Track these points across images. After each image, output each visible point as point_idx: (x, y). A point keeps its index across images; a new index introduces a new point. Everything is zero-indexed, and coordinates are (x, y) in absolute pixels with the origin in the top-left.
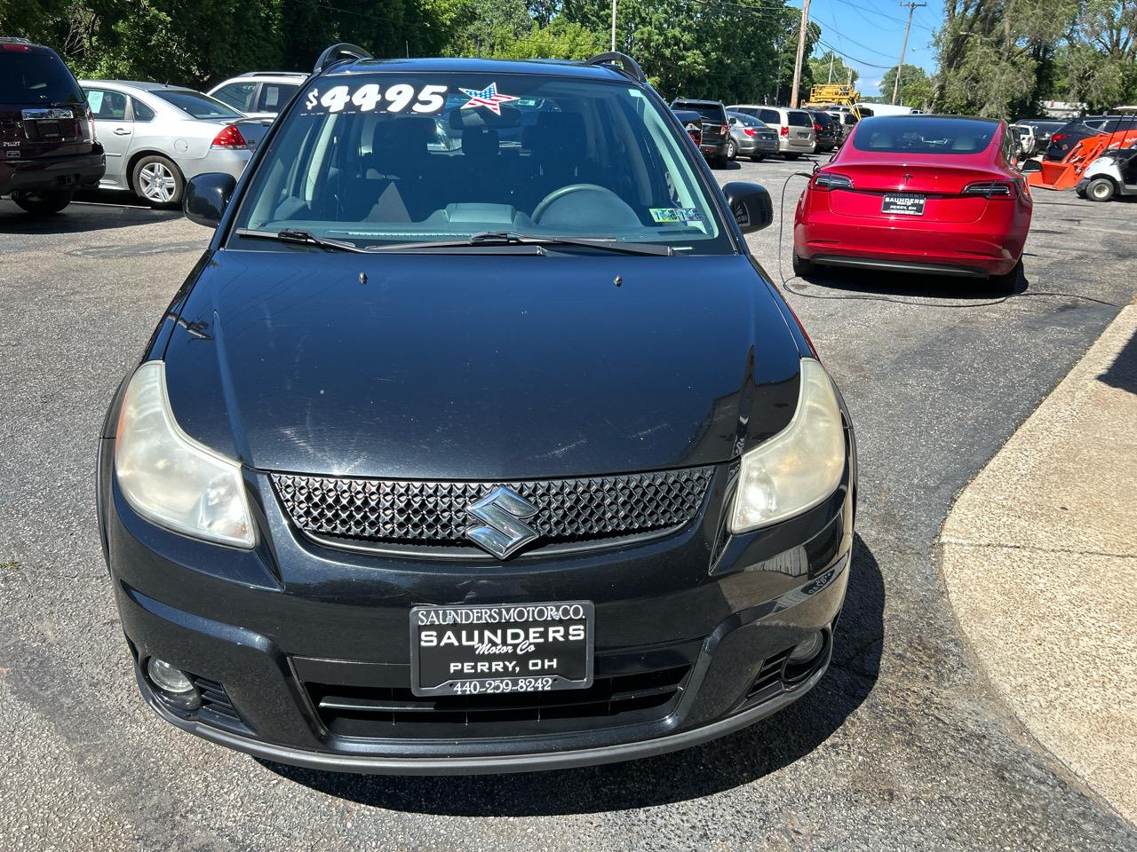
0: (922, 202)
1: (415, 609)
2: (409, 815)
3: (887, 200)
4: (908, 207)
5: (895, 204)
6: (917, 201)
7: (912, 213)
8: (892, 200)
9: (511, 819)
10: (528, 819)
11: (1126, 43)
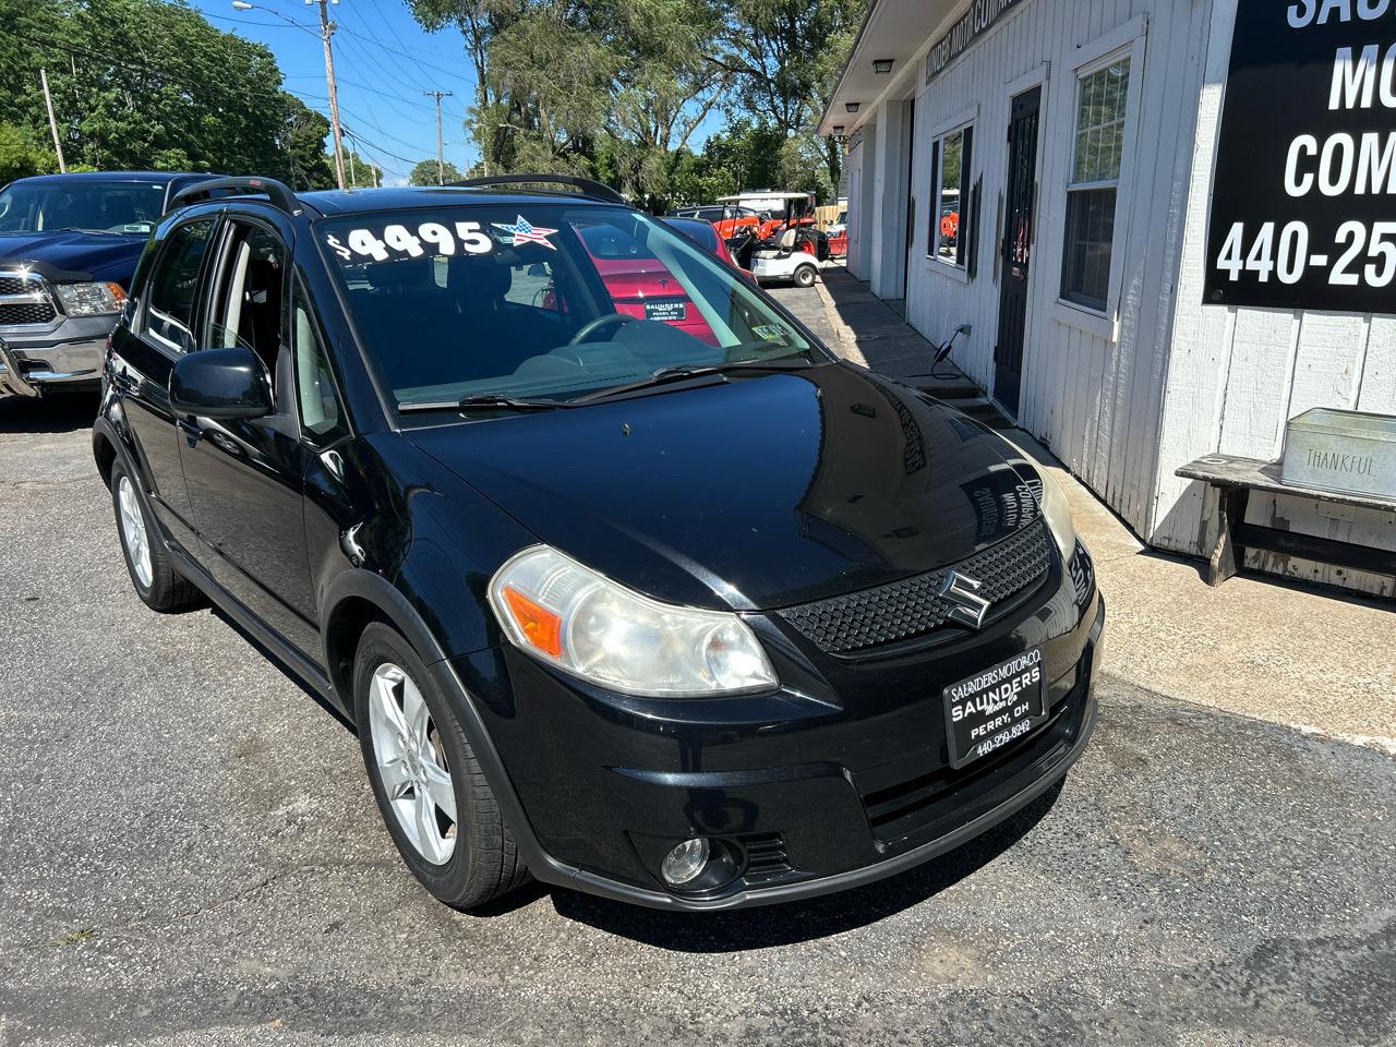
0: (681, 306)
1: (946, 691)
2: (879, 923)
3: (648, 307)
4: (669, 312)
5: (657, 311)
6: (676, 306)
7: (675, 318)
8: (653, 307)
9: (951, 888)
10: (964, 881)
11: (656, 131)
